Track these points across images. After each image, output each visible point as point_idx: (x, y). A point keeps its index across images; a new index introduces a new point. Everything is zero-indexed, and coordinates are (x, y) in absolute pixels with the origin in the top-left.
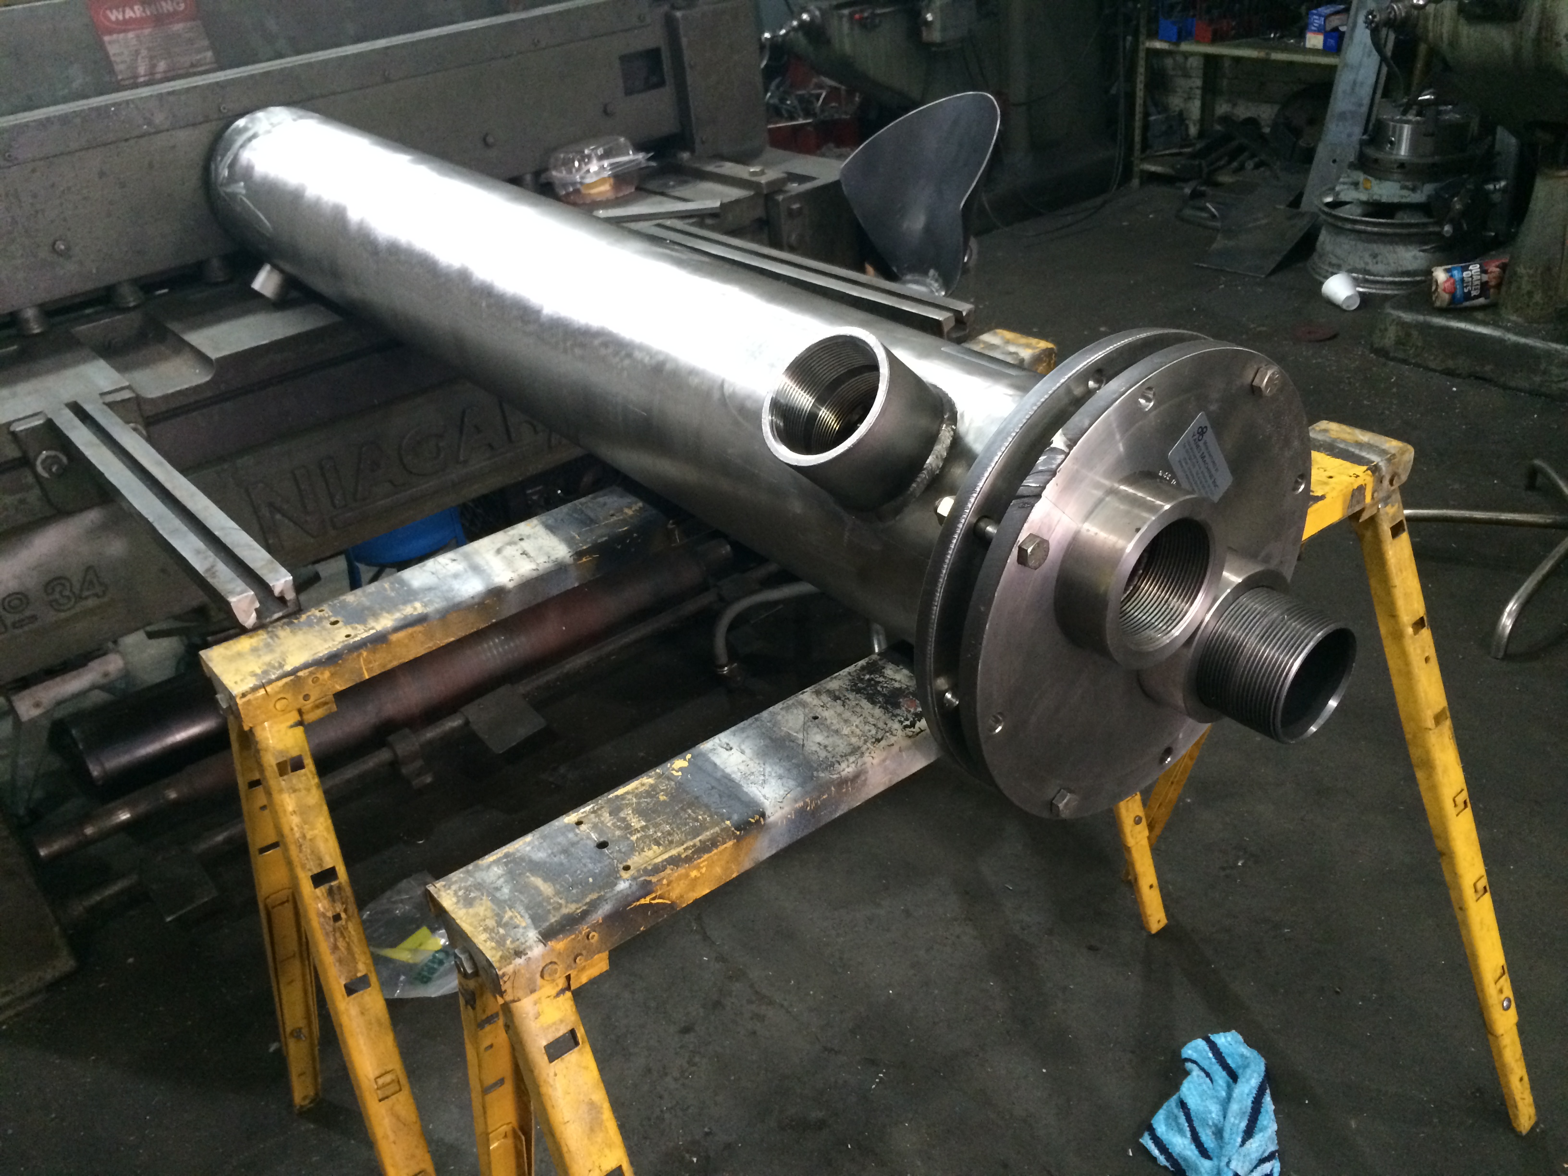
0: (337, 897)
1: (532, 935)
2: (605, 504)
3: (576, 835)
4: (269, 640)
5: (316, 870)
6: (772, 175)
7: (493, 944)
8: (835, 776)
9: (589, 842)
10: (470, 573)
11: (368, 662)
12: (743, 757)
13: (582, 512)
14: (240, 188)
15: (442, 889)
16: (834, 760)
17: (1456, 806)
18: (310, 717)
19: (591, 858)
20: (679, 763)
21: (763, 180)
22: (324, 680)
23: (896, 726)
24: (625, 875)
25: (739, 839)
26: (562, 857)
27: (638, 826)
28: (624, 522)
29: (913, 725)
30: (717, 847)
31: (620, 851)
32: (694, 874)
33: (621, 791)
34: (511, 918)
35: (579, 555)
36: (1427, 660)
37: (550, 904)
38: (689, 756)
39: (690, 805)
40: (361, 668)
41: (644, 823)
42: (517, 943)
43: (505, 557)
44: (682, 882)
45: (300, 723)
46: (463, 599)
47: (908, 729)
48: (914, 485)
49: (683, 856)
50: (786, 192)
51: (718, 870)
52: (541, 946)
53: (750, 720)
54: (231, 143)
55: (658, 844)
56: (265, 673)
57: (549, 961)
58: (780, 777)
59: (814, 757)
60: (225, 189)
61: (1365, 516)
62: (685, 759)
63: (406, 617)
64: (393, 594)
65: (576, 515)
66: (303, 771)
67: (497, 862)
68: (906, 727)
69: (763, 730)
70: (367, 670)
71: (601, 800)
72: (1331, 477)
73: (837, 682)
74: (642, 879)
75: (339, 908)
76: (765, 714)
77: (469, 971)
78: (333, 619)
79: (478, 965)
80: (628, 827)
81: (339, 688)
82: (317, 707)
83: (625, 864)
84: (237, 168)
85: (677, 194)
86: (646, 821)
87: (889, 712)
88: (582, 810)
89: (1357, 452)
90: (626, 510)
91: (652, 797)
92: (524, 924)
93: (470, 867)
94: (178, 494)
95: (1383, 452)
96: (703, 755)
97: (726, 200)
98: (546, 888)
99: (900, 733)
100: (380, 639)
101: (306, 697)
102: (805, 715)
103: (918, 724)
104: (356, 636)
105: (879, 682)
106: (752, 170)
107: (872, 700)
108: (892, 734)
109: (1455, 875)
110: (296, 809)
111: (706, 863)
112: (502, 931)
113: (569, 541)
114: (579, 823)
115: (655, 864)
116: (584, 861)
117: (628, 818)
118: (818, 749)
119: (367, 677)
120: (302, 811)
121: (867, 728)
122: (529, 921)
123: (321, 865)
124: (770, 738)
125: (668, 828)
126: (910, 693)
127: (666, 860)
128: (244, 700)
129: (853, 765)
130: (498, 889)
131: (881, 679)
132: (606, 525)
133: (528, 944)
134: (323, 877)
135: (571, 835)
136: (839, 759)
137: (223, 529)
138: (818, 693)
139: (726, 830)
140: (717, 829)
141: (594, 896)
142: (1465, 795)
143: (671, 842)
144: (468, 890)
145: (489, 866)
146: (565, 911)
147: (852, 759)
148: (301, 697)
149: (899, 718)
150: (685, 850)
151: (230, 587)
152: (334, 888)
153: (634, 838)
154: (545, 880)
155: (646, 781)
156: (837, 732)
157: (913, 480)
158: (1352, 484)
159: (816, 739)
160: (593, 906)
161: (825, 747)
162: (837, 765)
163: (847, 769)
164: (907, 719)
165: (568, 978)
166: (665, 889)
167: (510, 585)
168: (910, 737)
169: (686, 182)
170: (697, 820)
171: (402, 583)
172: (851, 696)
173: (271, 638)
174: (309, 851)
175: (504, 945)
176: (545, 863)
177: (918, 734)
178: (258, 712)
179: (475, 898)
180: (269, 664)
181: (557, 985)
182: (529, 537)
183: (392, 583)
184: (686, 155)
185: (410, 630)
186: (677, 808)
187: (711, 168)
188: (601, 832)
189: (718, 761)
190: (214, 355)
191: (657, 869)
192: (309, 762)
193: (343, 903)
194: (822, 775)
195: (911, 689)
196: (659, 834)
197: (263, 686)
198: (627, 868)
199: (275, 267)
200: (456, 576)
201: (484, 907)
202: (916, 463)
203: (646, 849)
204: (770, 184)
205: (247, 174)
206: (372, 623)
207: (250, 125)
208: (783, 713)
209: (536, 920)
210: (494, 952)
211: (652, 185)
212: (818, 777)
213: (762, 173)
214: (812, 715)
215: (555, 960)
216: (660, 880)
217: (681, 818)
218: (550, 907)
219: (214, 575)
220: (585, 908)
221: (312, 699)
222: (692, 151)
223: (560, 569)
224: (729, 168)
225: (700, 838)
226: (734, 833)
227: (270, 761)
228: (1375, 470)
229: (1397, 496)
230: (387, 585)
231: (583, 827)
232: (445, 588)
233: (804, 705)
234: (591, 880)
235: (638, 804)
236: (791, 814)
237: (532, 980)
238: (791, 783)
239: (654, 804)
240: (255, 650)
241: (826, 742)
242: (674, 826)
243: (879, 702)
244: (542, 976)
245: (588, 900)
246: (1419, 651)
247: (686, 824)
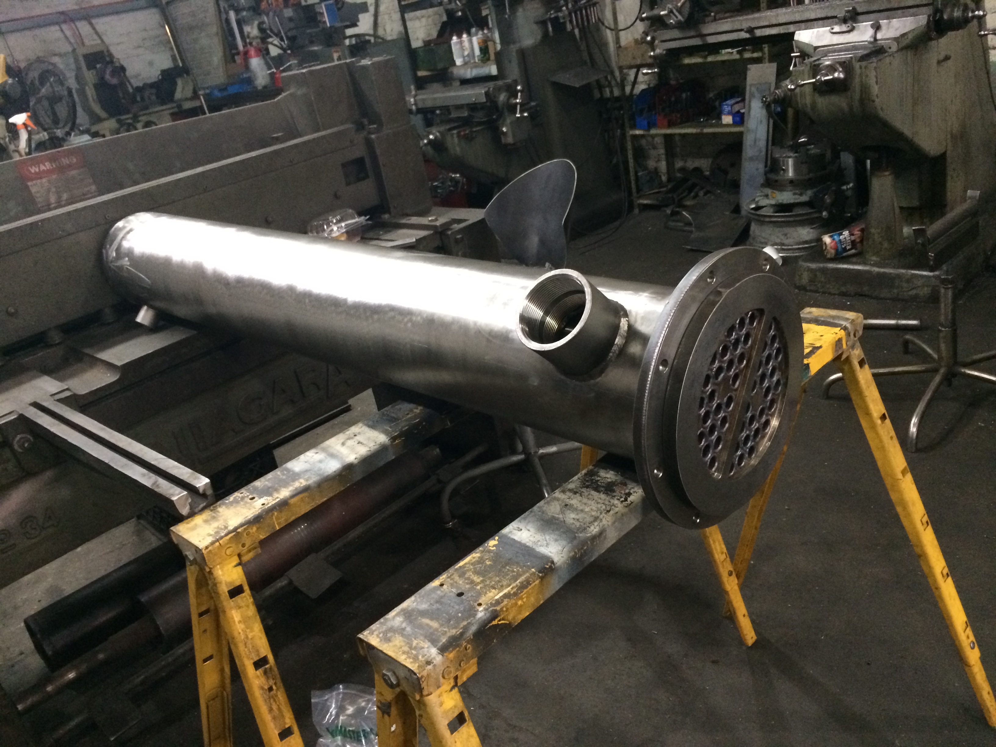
0: (270, 675)
1: (434, 651)
2: (400, 409)
3: (442, 592)
4: (214, 514)
5: (256, 659)
6: (441, 221)
7: (411, 660)
8: (589, 535)
9: (451, 594)
10: (329, 458)
11: (277, 518)
12: (530, 533)
13: (388, 415)
14: (126, 262)
15: (369, 635)
16: (585, 526)
17: (923, 524)
18: (246, 558)
19: (455, 602)
20: (492, 543)
21: (438, 223)
22: (253, 533)
23: (616, 502)
24: (481, 609)
25: (542, 578)
26: (438, 605)
27: (478, 580)
28: (415, 417)
29: (626, 500)
30: (531, 584)
31: (472, 596)
32: (520, 602)
33: (461, 563)
34: (417, 644)
35: (393, 439)
36: (891, 438)
37: (439, 632)
38: (497, 538)
39: (507, 564)
40: (274, 523)
41: (481, 579)
42: (426, 657)
43: (348, 447)
44: (514, 608)
45: (239, 564)
46: (329, 473)
47: (624, 503)
48: (611, 354)
49: (512, 592)
50: (452, 229)
51: (532, 599)
52: (440, 657)
53: (527, 513)
54: (115, 236)
55: (495, 588)
56: (217, 533)
57: (446, 666)
58: (556, 540)
59: (573, 526)
60: (113, 264)
61: (844, 357)
62: (495, 540)
63: (296, 489)
64: (284, 477)
65: (384, 418)
66: (243, 594)
67: (398, 615)
68: (622, 502)
69: (537, 517)
70: (277, 524)
71: (451, 570)
72: (822, 336)
73: (574, 483)
74: (491, 609)
75: (271, 682)
76: (535, 508)
77: (395, 683)
78: (251, 497)
79: (400, 677)
80: (472, 582)
81: (262, 537)
82: (250, 551)
83: (478, 602)
84: (122, 249)
85: (386, 238)
86: (483, 577)
87: (609, 495)
88: (441, 578)
89: (832, 321)
90: (415, 410)
91: (482, 563)
92: (426, 646)
93: (382, 620)
94: (120, 445)
95: (847, 319)
96: (505, 536)
97: (418, 238)
98: (434, 624)
99: (620, 505)
100: (283, 504)
101: (243, 545)
102: (560, 505)
103: (629, 499)
104: (268, 504)
105: (598, 480)
106: (430, 219)
107: (597, 489)
108: (615, 507)
109: (930, 568)
110: (241, 620)
111: (525, 595)
112: (414, 652)
113: (385, 432)
114: (442, 585)
115: (496, 600)
116: (452, 604)
117: (471, 577)
118: (574, 522)
119: (278, 528)
120: (245, 620)
121: (599, 506)
122: (429, 644)
123: (258, 655)
124: (543, 520)
125: (498, 579)
126: (618, 483)
127: (502, 596)
128: (207, 550)
129: (598, 527)
130: (404, 629)
131: (599, 478)
132: (406, 420)
133: (432, 656)
134: (260, 663)
135: (439, 592)
136: (588, 525)
137: (156, 460)
138: (564, 492)
139: (534, 574)
140: (527, 575)
141: (465, 623)
142: (926, 518)
143: (502, 586)
144: (385, 633)
145: (394, 617)
146: (449, 634)
147: (596, 524)
148: (240, 545)
149: (617, 497)
150: (512, 589)
151: (171, 491)
152: (268, 670)
153: (478, 587)
154: (432, 619)
155: (475, 556)
156: (582, 511)
157: (609, 352)
158: (835, 338)
159: (570, 517)
160: (466, 628)
161: (578, 520)
162: (588, 529)
163: (594, 530)
164: (622, 497)
165: (456, 678)
166: (505, 614)
167: (356, 462)
168: (626, 507)
169: (390, 231)
170: (514, 572)
171: (288, 470)
172: (584, 490)
173: (214, 513)
174: (250, 647)
175: (418, 659)
176: (428, 610)
177: (630, 504)
178: (216, 557)
179: (391, 637)
180: (218, 527)
181: (450, 683)
182: (359, 433)
183: (282, 471)
184: (386, 216)
185: (301, 496)
186: (499, 567)
187: (404, 221)
188: (457, 588)
189: (516, 538)
190: (119, 363)
191: (498, 602)
192: (246, 588)
193: (273, 679)
194: (581, 535)
195: (619, 481)
196: (493, 583)
197: (218, 540)
198: (480, 605)
199: (150, 307)
200: (321, 461)
201: (398, 641)
202: (611, 342)
203: (488, 592)
204: (442, 225)
205: (130, 253)
206: (276, 495)
207: (126, 225)
208: (546, 505)
209: (433, 642)
210: (413, 664)
211: (371, 235)
212: (579, 537)
213: (436, 220)
214: (564, 504)
215: (449, 665)
216: (502, 609)
217: (503, 572)
218: (440, 634)
219: (158, 486)
220: (461, 631)
221: (247, 546)
222: (390, 213)
223: (383, 450)
224: (414, 220)
225: (519, 581)
226: (538, 575)
227: (224, 589)
228: (845, 329)
229: (858, 344)
230: (279, 473)
231: (445, 587)
232: (316, 469)
233: (558, 499)
234: (460, 615)
235: (475, 568)
236: (568, 560)
237: (437, 680)
238: (564, 543)
239: (485, 567)
240: (206, 521)
241: (577, 517)
242: (501, 577)
243: (602, 491)
244: (444, 677)
245: (462, 626)
246: (886, 433)
247: (508, 575)
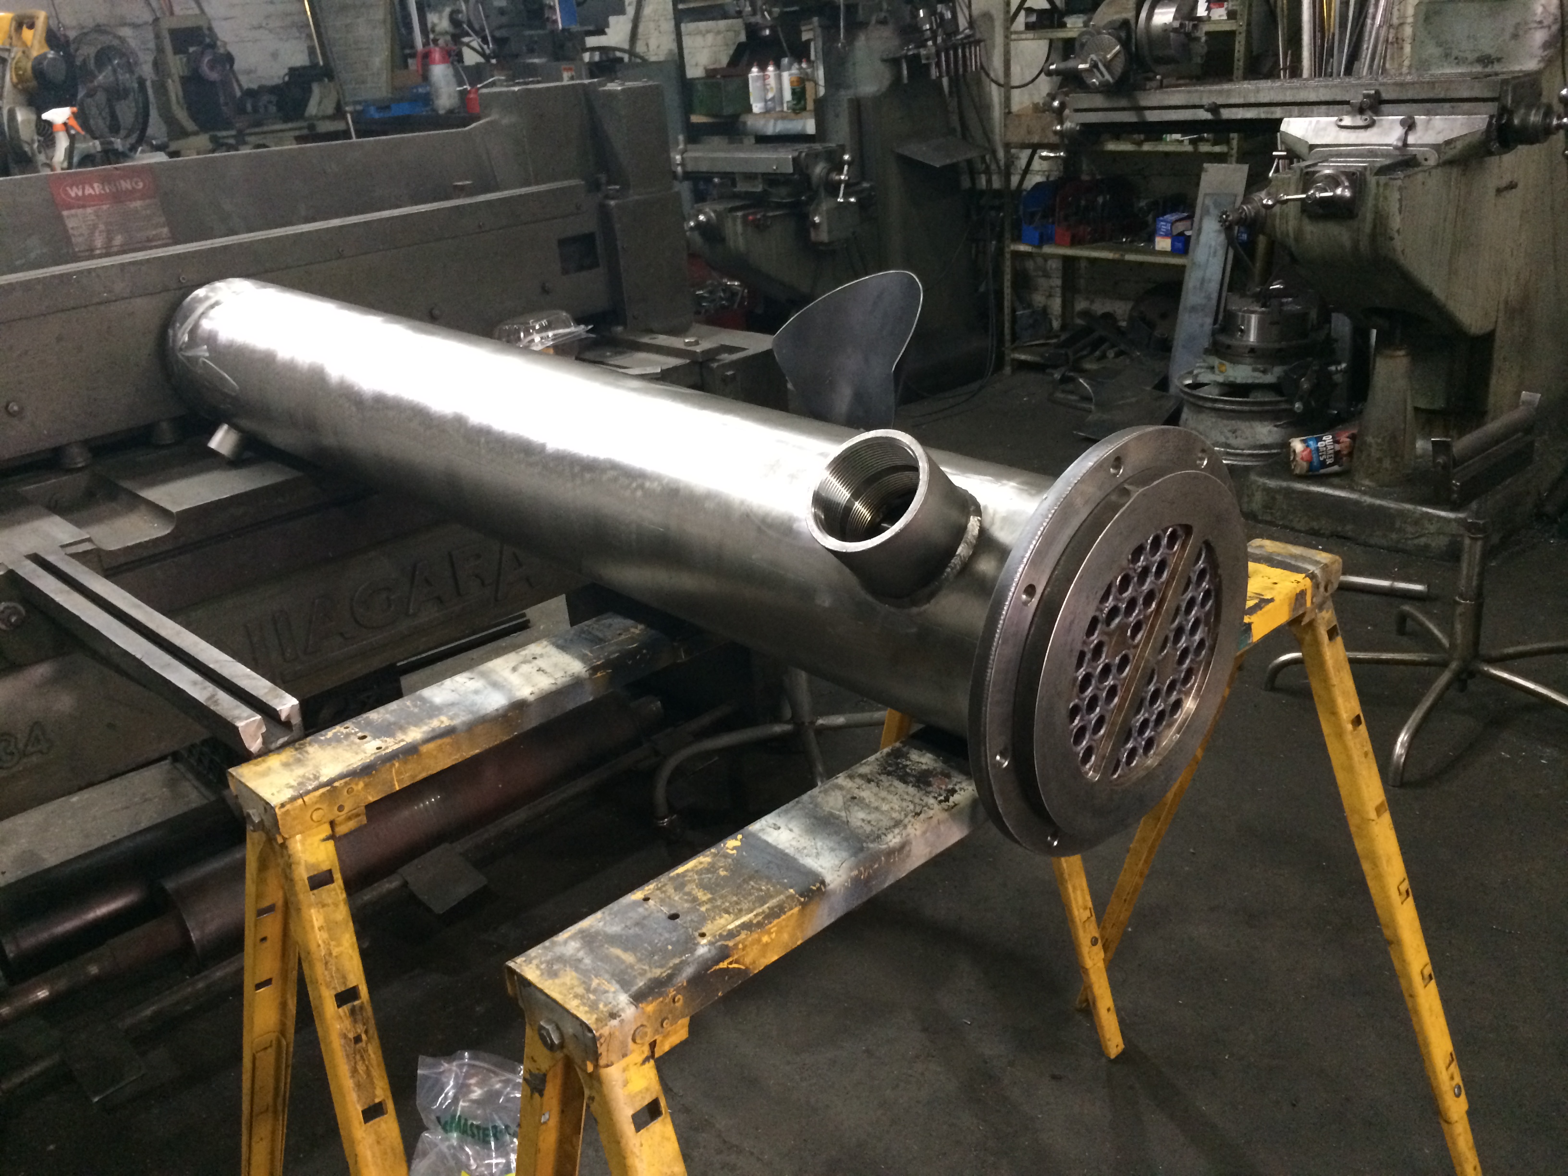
0: (359, 1017)
1: (623, 999)
2: (610, 625)
3: (646, 909)
4: (299, 756)
5: (341, 989)
6: (705, 345)
7: (586, 1009)
8: (884, 847)
9: (660, 914)
10: (490, 689)
11: (399, 773)
12: (792, 835)
13: (590, 633)
14: (203, 352)
15: (524, 964)
16: (880, 832)
17: (1400, 894)
18: (342, 830)
19: (665, 928)
20: (732, 844)
21: (698, 349)
22: (358, 791)
23: (931, 801)
24: (704, 941)
25: (804, 905)
26: (637, 929)
27: (705, 898)
28: (632, 640)
29: (947, 800)
30: (785, 913)
31: (692, 921)
32: (765, 939)
33: (681, 870)
34: (599, 984)
35: (594, 670)
36: (1366, 755)
37: (635, 970)
38: (740, 837)
39: (751, 878)
40: (393, 779)
41: (709, 896)
42: (610, 1006)
43: (522, 674)
44: (755, 947)
45: (332, 837)
46: (488, 712)
47: (943, 804)
48: (949, 570)
49: (755, 922)
50: (719, 360)
51: (785, 936)
52: (633, 1008)
53: (791, 804)
54: (192, 310)
55: (728, 913)
56: (301, 784)
57: (639, 1024)
58: (832, 850)
59: (860, 831)
60: (183, 353)
61: (1306, 620)
62: (736, 839)
63: (433, 730)
64: (416, 710)
65: (583, 635)
66: (332, 886)
67: (571, 938)
68: (940, 802)
69: (807, 811)
70: (398, 781)
71: (664, 878)
72: (1276, 583)
73: (869, 765)
74: (719, 943)
75: (360, 1029)
76: (805, 797)
77: (556, 1042)
78: (360, 734)
79: (566, 1037)
80: (695, 900)
81: (371, 799)
82: (349, 818)
83: (700, 931)
84: (200, 331)
85: (615, 363)
86: (711, 893)
87: (922, 789)
88: (647, 888)
89: (1293, 562)
90: (633, 630)
91: (713, 873)
92: (613, 989)
93: (547, 943)
94: (163, 633)
95: (1316, 563)
96: (754, 835)
97: (665, 367)
98: (629, 958)
99: (936, 807)
100: (411, 751)
101: (341, 808)
102: (844, 797)
103: (951, 799)
104: (387, 748)
105: (907, 766)
106: (687, 341)
107: (904, 779)
108: (929, 808)
109: (1404, 962)
110: (324, 925)
111: (775, 929)
112: (592, 997)
113: (583, 658)
114: (646, 899)
115: (729, 930)
116: (660, 930)
117: (694, 892)
118: (863, 824)
119: (398, 788)
120: (330, 926)
121: (904, 804)
122: (618, 987)
123: (345, 983)
124: (815, 818)
125: (735, 898)
126: (936, 774)
127: (739, 926)
128: (283, 810)
129: (899, 837)
130: (580, 961)
131: (908, 763)
132: (617, 644)
133: (620, 1006)
134: (346, 997)
135: (641, 910)
136: (884, 831)
137: (217, 662)
138: (851, 777)
139: (791, 897)
140: (782, 897)
141: (677, 961)
142: (1405, 885)
143: (740, 910)
144: (550, 963)
145: (566, 942)
146: (649, 975)
147: (897, 831)
148: (336, 808)
149: (933, 794)
150: (756, 916)
151: (236, 712)
152: (357, 1009)
153: (703, 909)
154: (626, 950)
155: (703, 860)
156: (877, 809)
157: (946, 566)
158: (1295, 588)
159: (858, 817)
160: (677, 969)
161: (869, 822)
162: (883, 837)
163: (893, 840)
164: (940, 795)
165: (653, 1045)
166: (741, 953)
167: (531, 698)
168: (946, 810)
169: (621, 353)
170: (761, 890)
171: (423, 700)
172: (883, 778)
173: (300, 753)
174: (334, 969)
175: (597, 1008)
176: (621, 936)
177: (953, 808)
178: (296, 822)
179: (559, 970)
180: (304, 776)
181: (643, 1052)
182: (542, 656)
183: (412, 701)
184: (620, 329)
185: (439, 742)
186: (739, 881)
187: (646, 340)
188: (671, 906)
189: (770, 840)
190: (175, 509)
191: (732, 935)
192: (337, 876)
193: (364, 1024)
194: (871, 845)
195: (939, 770)
196: (727, 904)
197: (301, 796)
198: (703, 935)
199: (233, 426)
200: (476, 692)
201: (569, 977)
202: (951, 552)
203: (717, 918)
204: (705, 353)
205: (211, 339)
206: (400, 736)
207: (211, 294)
208: (822, 795)
209: (625, 985)
210: (589, 1015)
211: (592, 355)
212: (868, 848)
213: (697, 343)
214: (849, 796)
215: (645, 1023)
216: (736, 945)
217: (745, 889)
218: (634, 973)
219: (216, 703)
220: (669, 971)
221: (346, 810)
222: (624, 324)
223: (576, 683)
224: (663, 340)
225: (767, 905)
226: (799, 900)
227: (302, 874)
228: (1312, 576)
229: (1330, 603)
230: (408, 703)
231: (651, 902)
232: (468, 703)
233: (841, 788)
234: (670, 947)
235: (701, 880)
236: (847, 882)
237: (624, 1044)
238: (845, 854)
239: (716, 879)
240: (286, 765)
241: (869, 818)
242: (740, 896)
243: (911, 782)
244: (634, 1040)
245: (671, 964)
246: (1359, 746)
247: (751, 894)
